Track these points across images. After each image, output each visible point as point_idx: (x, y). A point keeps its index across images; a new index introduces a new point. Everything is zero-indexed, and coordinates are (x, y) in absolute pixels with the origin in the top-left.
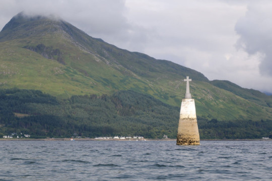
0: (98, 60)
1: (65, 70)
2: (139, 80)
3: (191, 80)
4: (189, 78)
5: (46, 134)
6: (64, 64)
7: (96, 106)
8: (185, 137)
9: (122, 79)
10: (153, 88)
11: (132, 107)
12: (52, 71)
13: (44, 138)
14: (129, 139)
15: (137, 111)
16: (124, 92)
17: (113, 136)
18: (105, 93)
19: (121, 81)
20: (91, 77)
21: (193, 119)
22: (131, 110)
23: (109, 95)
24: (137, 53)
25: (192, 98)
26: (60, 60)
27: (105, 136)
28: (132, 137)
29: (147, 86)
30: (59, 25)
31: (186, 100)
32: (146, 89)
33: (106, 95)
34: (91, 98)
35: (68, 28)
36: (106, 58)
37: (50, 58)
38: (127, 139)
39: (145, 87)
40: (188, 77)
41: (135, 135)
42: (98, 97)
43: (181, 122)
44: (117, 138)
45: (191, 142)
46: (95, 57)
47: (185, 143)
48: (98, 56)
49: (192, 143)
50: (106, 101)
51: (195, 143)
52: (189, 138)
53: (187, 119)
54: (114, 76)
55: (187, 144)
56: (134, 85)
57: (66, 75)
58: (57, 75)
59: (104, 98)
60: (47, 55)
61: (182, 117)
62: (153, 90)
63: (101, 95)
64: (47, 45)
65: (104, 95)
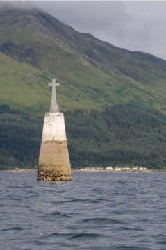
0: (86, 63)
1: (41, 76)
2: (142, 90)
3: (58, 84)
4: (57, 82)
5: (15, 164)
6: (40, 69)
7: (82, 125)
8: (47, 169)
9: (118, 89)
10: (160, 101)
11: (131, 127)
12: (24, 78)
13: (12, 169)
14: (126, 170)
15: (138, 132)
16: (120, 106)
17: (105, 166)
18: (94, 108)
19: (117, 91)
20: (76, 86)
21: (60, 143)
22: (129, 131)
23: (100, 110)
24: (139, 53)
25: (61, 111)
26: (34, 64)
27: (93, 167)
28: (131, 168)
29: (152, 98)
30: (33, 15)
31: (51, 114)
32: (151, 102)
33: (97, 110)
34: (76, 115)
35: (46, 20)
36: (97, 60)
37: (21, 61)
38: (123, 171)
39: (150, 100)
40: (54, 81)
41: (135, 165)
42: (85, 114)
43: (43, 146)
44: (111, 168)
45: (56, 177)
46: (82, 59)
47: (48, 178)
48: (86, 57)
49: (58, 178)
50: (95, 118)
51: (63, 178)
52: (54, 170)
53: (51, 142)
54: (108, 85)
55: (50, 179)
56: (135, 97)
57: (42, 83)
58: (29, 84)
59: (94, 114)
60: (16, 57)
61: (45, 139)
62: (161, 104)
63: (89, 111)
64: (16, 42)
65: (92, 110)
